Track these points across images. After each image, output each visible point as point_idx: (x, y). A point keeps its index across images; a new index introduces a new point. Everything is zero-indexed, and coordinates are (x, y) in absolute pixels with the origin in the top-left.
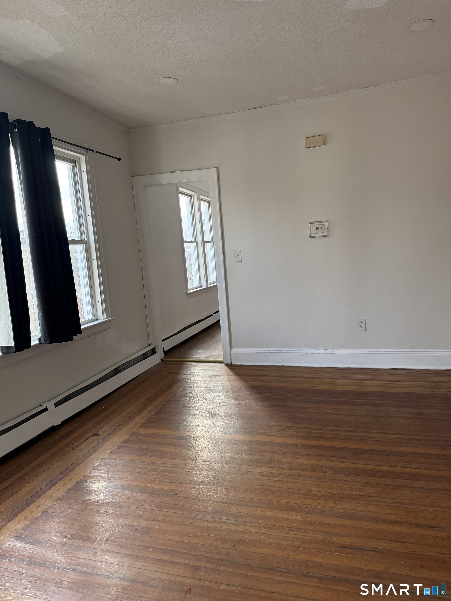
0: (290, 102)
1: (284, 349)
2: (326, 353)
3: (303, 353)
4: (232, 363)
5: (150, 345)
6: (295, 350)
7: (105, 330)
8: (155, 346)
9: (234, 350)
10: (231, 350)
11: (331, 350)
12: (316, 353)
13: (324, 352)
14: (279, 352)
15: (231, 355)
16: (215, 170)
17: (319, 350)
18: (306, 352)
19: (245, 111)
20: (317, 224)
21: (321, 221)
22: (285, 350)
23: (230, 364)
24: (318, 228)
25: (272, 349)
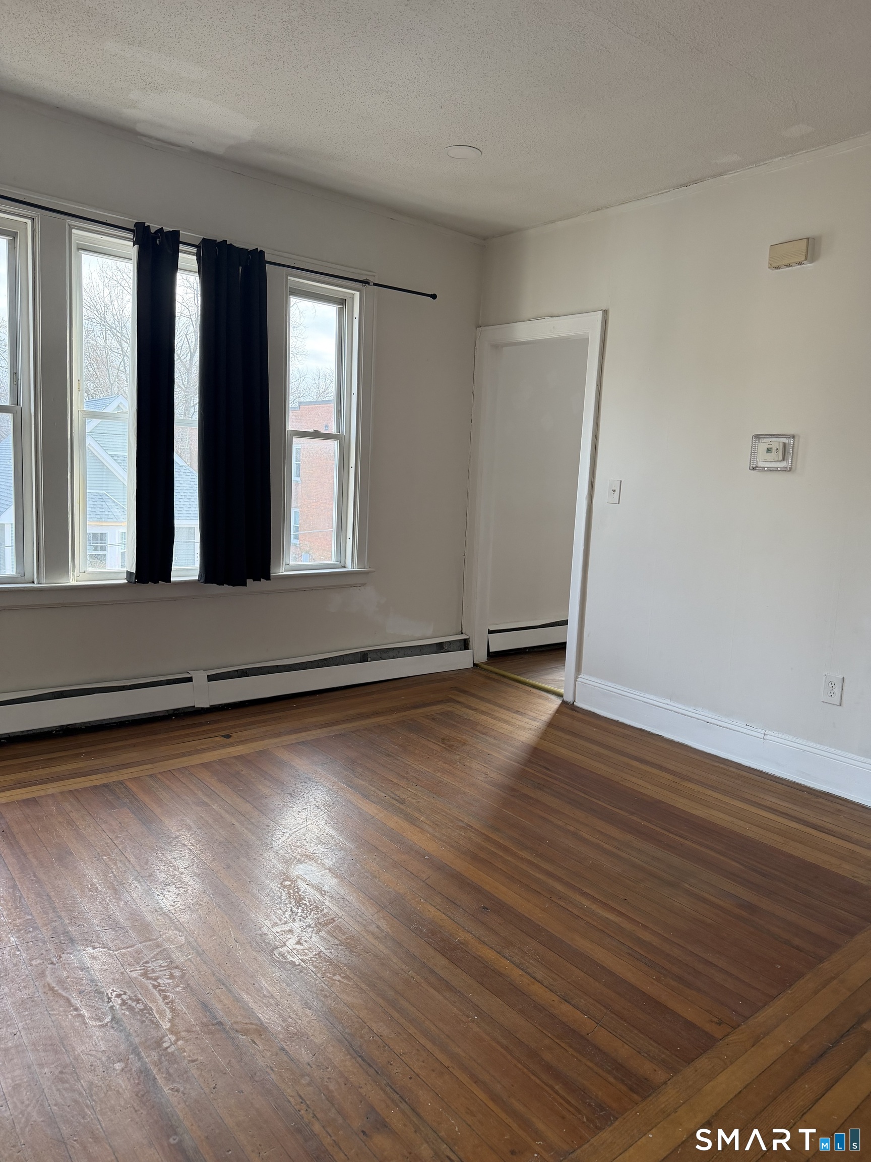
0: (754, 166)
1: (668, 701)
2: (748, 733)
3: (702, 720)
4: (575, 703)
5: (462, 633)
6: (689, 710)
7: (351, 586)
8: (468, 637)
9: (582, 678)
10: (576, 678)
11: (759, 730)
12: (727, 728)
13: (745, 731)
14: (657, 705)
15: (576, 686)
16: (599, 315)
17: (734, 723)
18: (708, 721)
19: (667, 192)
20: (770, 440)
21: (781, 435)
22: (670, 705)
23: (571, 703)
24: (769, 450)
25: (647, 695)
